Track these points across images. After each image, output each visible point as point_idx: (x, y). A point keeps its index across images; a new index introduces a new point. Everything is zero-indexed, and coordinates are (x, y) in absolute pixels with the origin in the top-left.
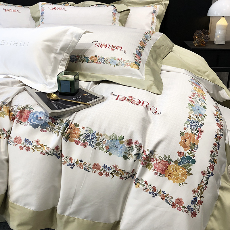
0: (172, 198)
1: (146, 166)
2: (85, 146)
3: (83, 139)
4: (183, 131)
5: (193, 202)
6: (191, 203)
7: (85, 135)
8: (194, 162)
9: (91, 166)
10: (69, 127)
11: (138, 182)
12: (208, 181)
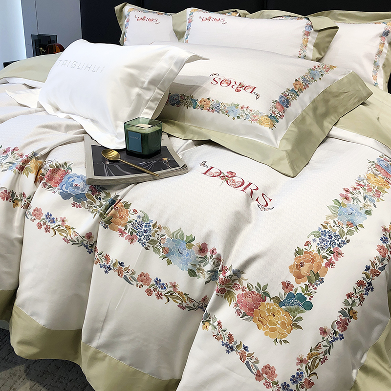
0: (257, 362)
1: (224, 295)
2: (132, 240)
3: (131, 230)
4: (302, 247)
5: (294, 380)
6: (291, 380)
7: (136, 224)
8: (309, 306)
9: (136, 276)
10: (115, 206)
11: (208, 319)
12: (330, 348)
